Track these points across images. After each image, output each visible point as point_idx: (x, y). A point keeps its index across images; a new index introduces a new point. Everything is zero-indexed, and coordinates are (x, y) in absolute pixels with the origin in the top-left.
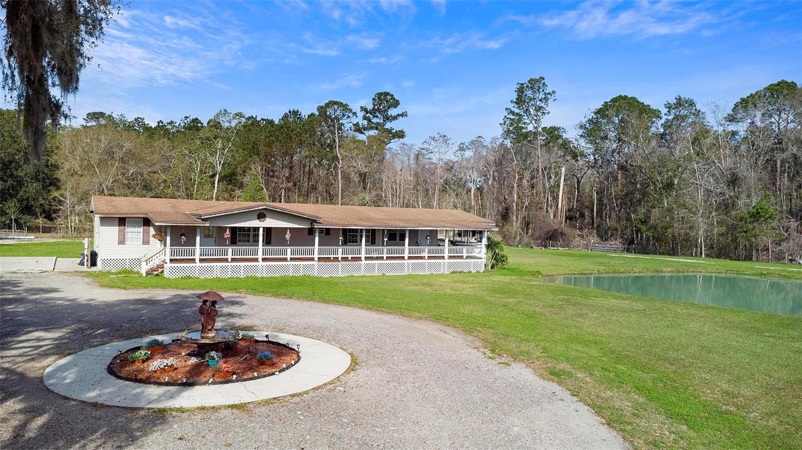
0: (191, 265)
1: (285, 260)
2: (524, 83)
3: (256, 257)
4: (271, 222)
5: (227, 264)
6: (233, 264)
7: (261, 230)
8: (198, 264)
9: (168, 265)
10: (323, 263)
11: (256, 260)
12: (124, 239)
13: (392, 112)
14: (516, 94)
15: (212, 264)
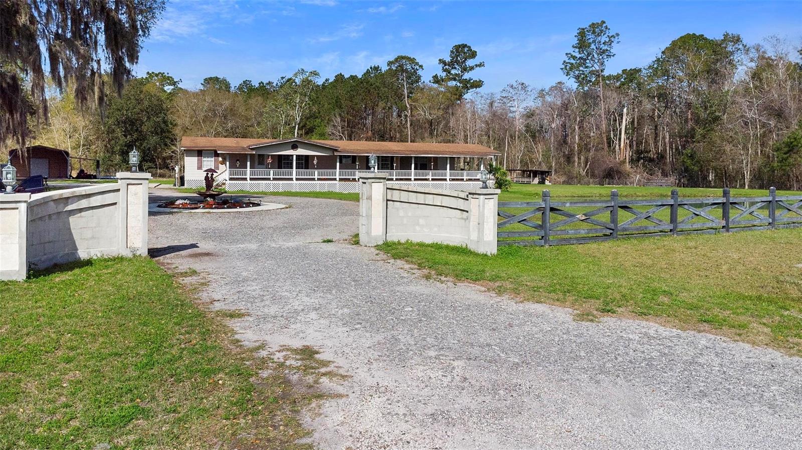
0: (244, 182)
1: (314, 179)
2: (584, 27)
3: (291, 177)
4: (301, 152)
5: (269, 182)
6: (274, 182)
7: (295, 157)
8: (249, 181)
9: (228, 182)
10: (343, 182)
11: (291, 179)
12: (201, 166)
13: (470, 63)
14: (576, 39)
15: (259, 182)
